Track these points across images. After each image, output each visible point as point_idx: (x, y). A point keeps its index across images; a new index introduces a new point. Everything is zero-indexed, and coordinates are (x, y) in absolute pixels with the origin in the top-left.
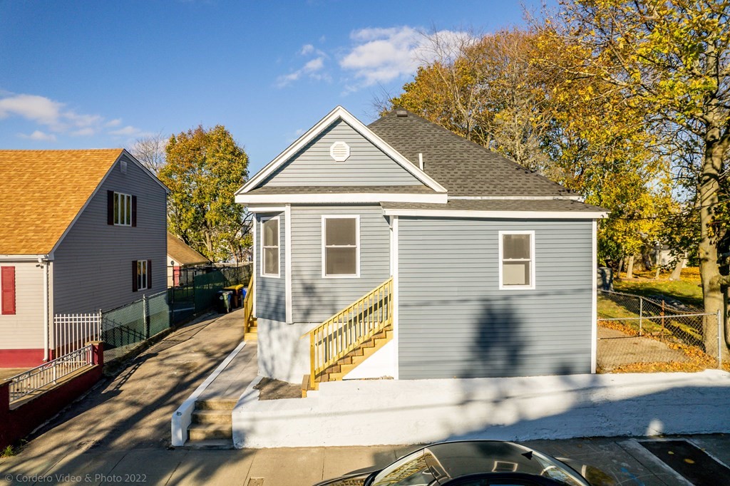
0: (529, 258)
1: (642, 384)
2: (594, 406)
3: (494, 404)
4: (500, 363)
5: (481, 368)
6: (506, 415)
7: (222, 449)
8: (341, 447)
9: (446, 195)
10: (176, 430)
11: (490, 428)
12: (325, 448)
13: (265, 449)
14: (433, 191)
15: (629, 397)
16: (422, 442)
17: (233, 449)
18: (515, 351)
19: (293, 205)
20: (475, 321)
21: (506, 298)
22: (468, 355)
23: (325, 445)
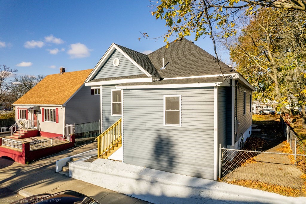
0: (179, 110)
1: (234, 193)
2: (202, 198)
3: (150, 183)
4: (165, 164)
5: (156, 165)
6: (156, 191)
7: (66, 176)
8: (97, 186)
9: (152, 78)
10: (57, 166)
11: (149, 195)
12: (92, 185)
13: (77, 179)
14: (147, 77)
15: (224, 200)
16: (123, 193)
17: (69, 177)
18: (172, 159)
19: (103, 86)
20: (154, 141)
21: (168, 130)
22: (150, 157)
23: (93, 184)
